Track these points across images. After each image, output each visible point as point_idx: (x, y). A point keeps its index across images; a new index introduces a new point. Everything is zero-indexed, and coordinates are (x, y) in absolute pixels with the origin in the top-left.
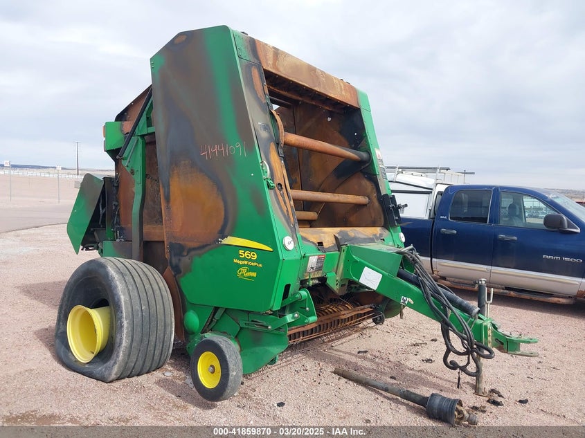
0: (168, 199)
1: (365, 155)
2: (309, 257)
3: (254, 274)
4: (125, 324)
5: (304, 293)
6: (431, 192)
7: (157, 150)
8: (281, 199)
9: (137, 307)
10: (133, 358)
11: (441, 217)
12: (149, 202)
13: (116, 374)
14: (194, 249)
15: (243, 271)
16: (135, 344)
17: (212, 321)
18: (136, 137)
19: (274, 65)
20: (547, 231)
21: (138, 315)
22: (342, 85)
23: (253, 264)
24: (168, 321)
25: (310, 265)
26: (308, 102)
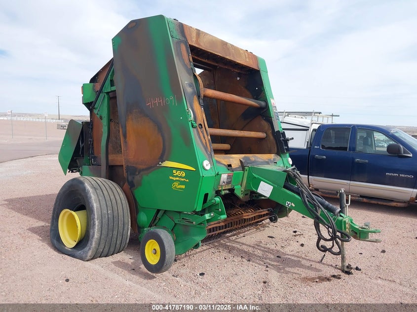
0: (125, 136)
1: (263, 103)
2: (221, 174)
3: (183, 187)
4: (97, 223)
5: (218, 199)
6: (308, 130)
7: (118, 102)
8: (201, 134)
9: (105, 212)
10: (102, 246)
11: (315, 147)
12: (113, 138)
13: (90, 256)
14: (143, 170)
15: (176, 184)
16: (103, 237)
17: (155, 219)
18: (104, 94)
19: (197, 41)
20: (389, 156)
21: (105, 217)
22: (246, 54)
23: (182, 180)
24: (126, 221)
25: (222, 180)
26: (222, 66)
